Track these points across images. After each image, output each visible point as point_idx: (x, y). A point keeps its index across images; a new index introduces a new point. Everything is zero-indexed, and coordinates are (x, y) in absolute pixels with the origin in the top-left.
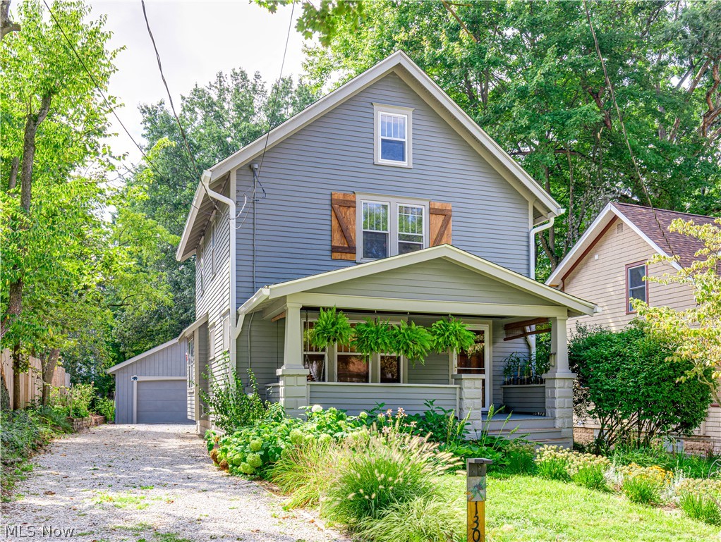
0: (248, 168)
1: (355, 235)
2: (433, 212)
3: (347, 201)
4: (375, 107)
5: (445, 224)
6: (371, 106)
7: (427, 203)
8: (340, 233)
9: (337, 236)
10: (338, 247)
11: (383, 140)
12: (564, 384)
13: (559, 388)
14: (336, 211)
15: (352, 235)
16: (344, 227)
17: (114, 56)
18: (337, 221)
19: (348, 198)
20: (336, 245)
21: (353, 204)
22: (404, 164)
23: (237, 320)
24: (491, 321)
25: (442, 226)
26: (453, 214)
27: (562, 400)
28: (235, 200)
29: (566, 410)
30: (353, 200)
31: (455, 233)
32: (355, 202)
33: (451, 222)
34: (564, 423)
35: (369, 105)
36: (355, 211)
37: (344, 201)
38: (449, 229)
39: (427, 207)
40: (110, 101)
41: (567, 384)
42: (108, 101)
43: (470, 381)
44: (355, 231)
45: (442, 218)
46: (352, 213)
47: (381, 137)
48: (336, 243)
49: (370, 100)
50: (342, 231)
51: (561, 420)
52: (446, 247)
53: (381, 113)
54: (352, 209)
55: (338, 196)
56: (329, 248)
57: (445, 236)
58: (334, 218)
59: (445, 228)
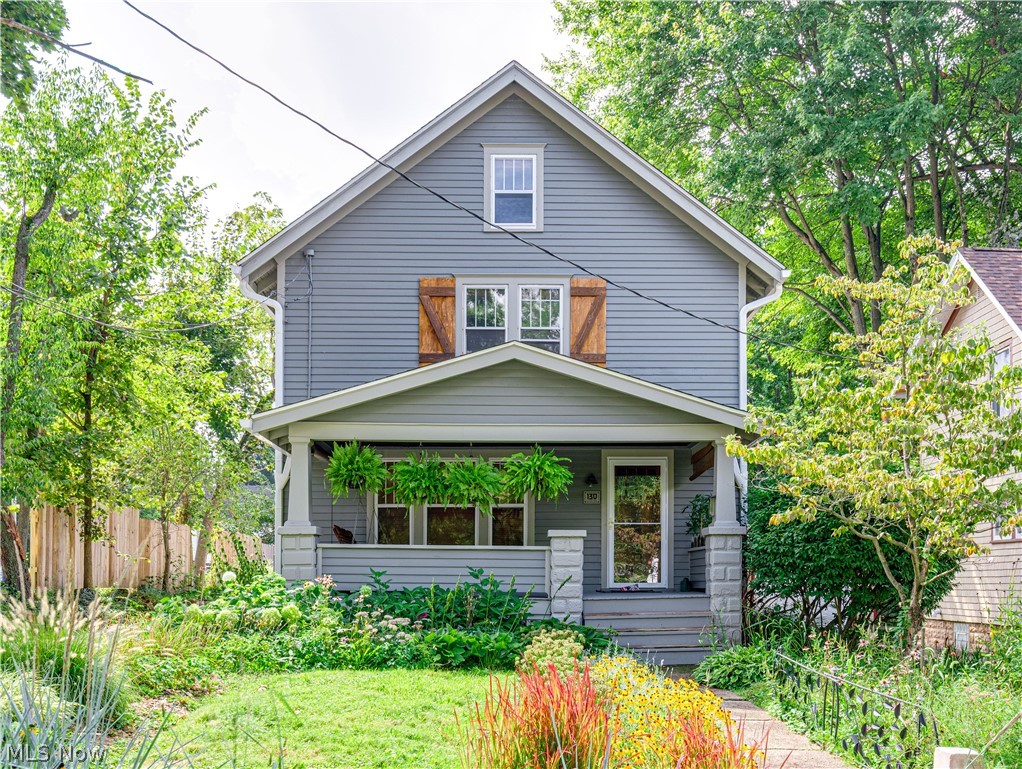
0: (300, 257)
1: (454, 336)
2: (577, 293)
3: (442, 288)
4: (486, 149)
5: (596, 310)
6: (481, 149)
7: (566, 281)
8: (431, 335)
9: (427, 339)
10: (427, 355)
11: (497, 196)
12: (726, 543)
13: (716, 549)
14: (425, 304)
15: (450, 336)
16: (437, 325)
17: (193, 123)
18: (426, 318)
19: (444, 285)
20: (425, 352)
21: (451, 293)
22: (532, 226)
23: (284, 463)
24: (671, 452)
25: (590, 313)
26: (609, 293)
27: (722, 568)
28: (283, 300)
29: (729, 583)
30: (451, 285)
31: (611, 322)
32: (453, 289)
33: (605, 305)
34: (725, 604)
35: (477, 148)
36: (454, 302)
37: (437, 289)
38: (602, 316)
39: (568, 287)
40: (186, 183)
41: (730, 543)
42: (183, 184)
43: (562, 540)
44: (454, 330)
45: (589, 301)
46: (449, 304)
47: (494, 191)
48: (426, 350)
49: (477, 140)
50: (434, 332)
51: (720, 599)
52: (514, 345)
53: (494, 157)
54: (449, 300)
55: (430, 282)
56: (415, 357)
57: (595, 327)
58: (422, 314)
59: (595, 316)
